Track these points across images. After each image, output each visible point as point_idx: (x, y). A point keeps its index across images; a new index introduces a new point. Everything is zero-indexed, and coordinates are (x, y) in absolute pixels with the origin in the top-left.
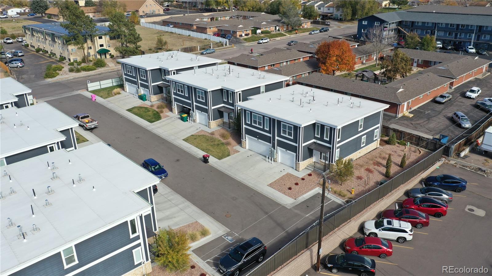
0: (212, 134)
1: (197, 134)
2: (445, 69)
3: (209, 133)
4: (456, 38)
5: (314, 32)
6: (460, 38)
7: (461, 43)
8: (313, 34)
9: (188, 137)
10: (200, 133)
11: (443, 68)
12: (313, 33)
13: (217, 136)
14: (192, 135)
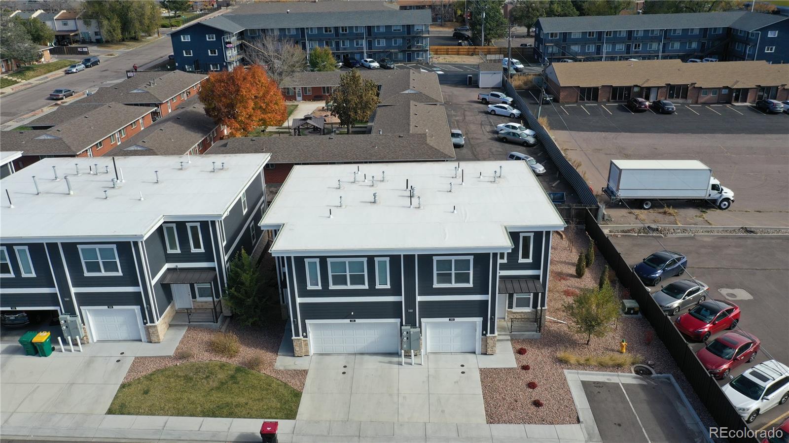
0: (182, 356)
1: (135, 376)
2: (416, 93)
3: (170, 357)
4: (338, 49)
5: (76, 68)
6: (345, 49)
7: (347, 55)
8: (76, 72)
9: (116, 397)
10: (140, 369)
11: (412, 92)
12: (74, 70)
13: (204, 357)
14: (123, 386)
